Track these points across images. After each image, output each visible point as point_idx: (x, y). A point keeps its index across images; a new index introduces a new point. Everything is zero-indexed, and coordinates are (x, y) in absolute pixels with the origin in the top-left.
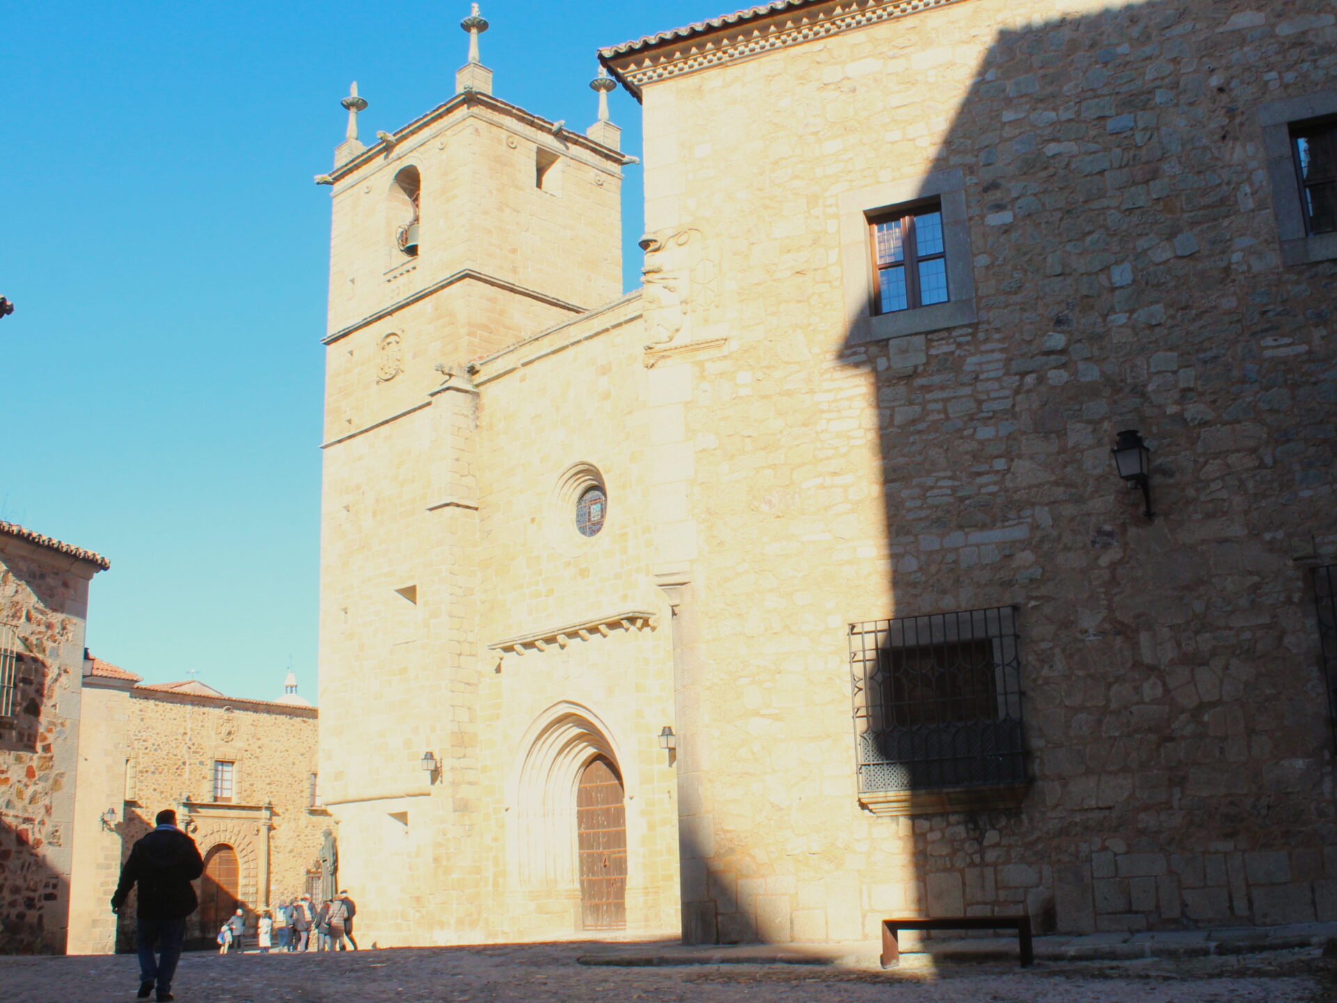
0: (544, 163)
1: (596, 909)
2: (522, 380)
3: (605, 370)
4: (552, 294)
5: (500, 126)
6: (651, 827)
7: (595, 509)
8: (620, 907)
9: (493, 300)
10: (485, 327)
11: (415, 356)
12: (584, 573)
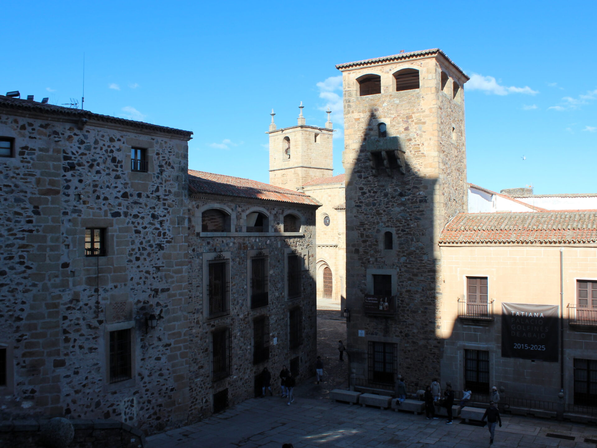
0: (316, 135)
1: (326, 294)
2: (313, 192)
3: (330, 196)
4: (318, 167)
5: (307, 131)
6: (337, 283)
7: (328, 221)
8: (331, 295)
9: (306, 171)
10: (305, 177)
11: (290, 181)
12: (326, 234)
